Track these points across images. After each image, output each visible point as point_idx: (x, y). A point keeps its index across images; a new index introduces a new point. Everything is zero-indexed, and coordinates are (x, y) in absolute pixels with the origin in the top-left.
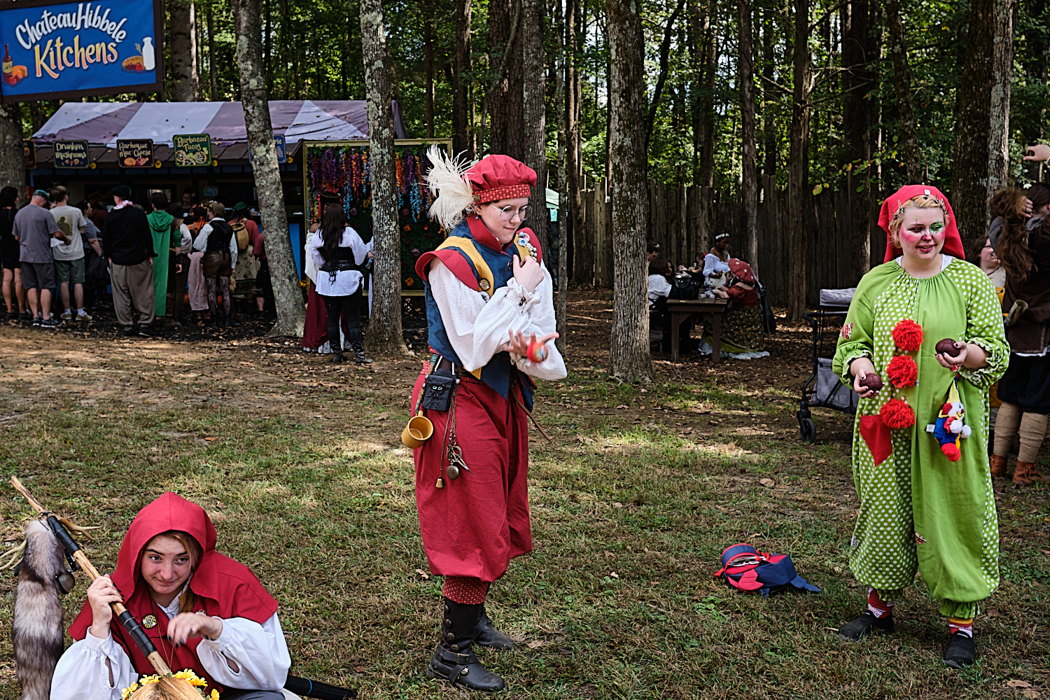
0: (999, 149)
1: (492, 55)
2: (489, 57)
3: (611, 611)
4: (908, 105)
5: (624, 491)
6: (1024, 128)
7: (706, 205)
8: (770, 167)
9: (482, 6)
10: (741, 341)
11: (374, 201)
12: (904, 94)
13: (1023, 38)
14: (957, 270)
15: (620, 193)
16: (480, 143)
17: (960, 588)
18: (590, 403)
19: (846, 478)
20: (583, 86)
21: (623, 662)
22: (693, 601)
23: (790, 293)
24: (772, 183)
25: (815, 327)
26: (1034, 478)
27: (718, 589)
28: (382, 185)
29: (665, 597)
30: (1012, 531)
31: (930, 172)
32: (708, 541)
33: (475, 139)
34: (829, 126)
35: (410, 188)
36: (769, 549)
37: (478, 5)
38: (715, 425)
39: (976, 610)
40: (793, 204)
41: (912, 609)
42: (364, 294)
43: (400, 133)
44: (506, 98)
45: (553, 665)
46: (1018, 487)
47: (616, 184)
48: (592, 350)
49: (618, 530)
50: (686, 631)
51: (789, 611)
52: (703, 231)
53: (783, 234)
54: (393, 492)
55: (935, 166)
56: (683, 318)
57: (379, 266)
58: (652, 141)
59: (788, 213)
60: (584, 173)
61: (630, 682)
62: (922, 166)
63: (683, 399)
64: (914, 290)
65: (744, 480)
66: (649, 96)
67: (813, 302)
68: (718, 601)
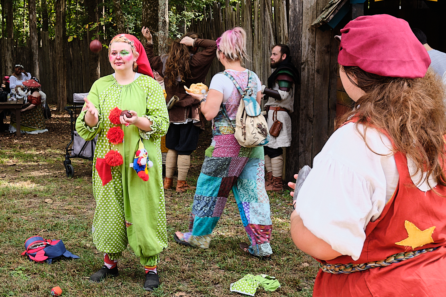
0: (163, 16)
6: (177, 5)
7: (10, 49)
8: (46, 26)
10: (33, 124)
19: (91, 196)
22: (10, 270)
23: (58, 96)
24: (46, 35)
25: (71, 115)
26: (186, 188)
27: (23, 262)
30: (176, 216)
31: (130, 29)
32: (17, 236)
34: (76, 4)
36: (51, 238)
38: (19, 171)
39: (158, 260)
40: (59, 47)
41: (127, 262)
46: (178, 194)
50: (7, 287)
51: (63, 270)
52: (9, 63)
53: (53, 64)
55: (132, 25)
59: (55, 52)
62: (125, 25)
63: (1, 158)
64: (120, 91)
65: (36, 201)
67: (70, 101)
68: (24, 269)
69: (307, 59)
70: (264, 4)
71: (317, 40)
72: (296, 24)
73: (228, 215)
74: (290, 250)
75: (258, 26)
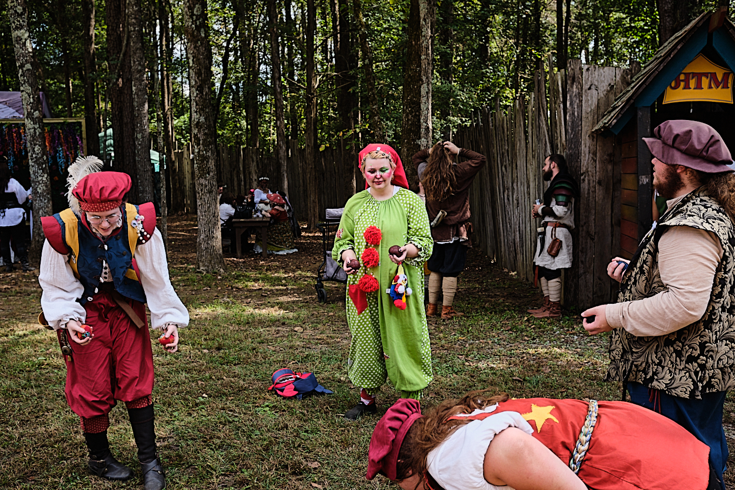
0: (426, 122)
1: (110, 62)
2: (108, 64)
3: (204, 418)
4: (374, 96)
5: (209, 342)
6: (441, 110)
7: (255, 159)
8: (295, 134)
9: (102, 29)
10: (280, 243)
11: (30, 161)
12: (371, 89)
13: (439, 57)
14: (402, 195)
15: (198, 152)
16: (105, 121)
17: (410, 384)
18: (185, 287)
20: (173, 84)
21: (213, 450)
22: (256, 407)
23: (309, 212)
24: (295, 144)
25: (324, 232)
26: (453, 315)
27: (270, 398)
28: (36, 149)
29: (238, 406)
30: (441, 346)
31: (389, 136)
32: (263, 369)
33: (101, 118)
34: (329, 109)
35: (57, 152)
36: (301, 370)
37: (100, 28)
38: (266, 296)
39: (421, 394)
40: (309, 157)
41: (386, 398)
42: (27, 224)
43: (47, 114)
44: (121, 90)
45: (168, 457)
47: (196, 147)
48: (186, 254)
49: (206, 367)
50: (252, 426)
51: (315, 407)
52: (254, 175)
53: (303, 176)
54: (53, 356)
55: (391, 132)
56: (243, 231)
57: (37, 204)
58: (219, 119)
59: (306, 163)
60: (176, 139)
61: (218, 462)
62: (384, 132)
63: (244, 281)
64: (377, 208)
65: (285, 329)
66: (216, 90)
67: (322, 217)
68: (271, 405)
69: (587, 169)
70: (539, 107)
71: (598, 148)
72: (574, 129)
73: (500, 345)
74: (570, 384)
75: (532, 133)
